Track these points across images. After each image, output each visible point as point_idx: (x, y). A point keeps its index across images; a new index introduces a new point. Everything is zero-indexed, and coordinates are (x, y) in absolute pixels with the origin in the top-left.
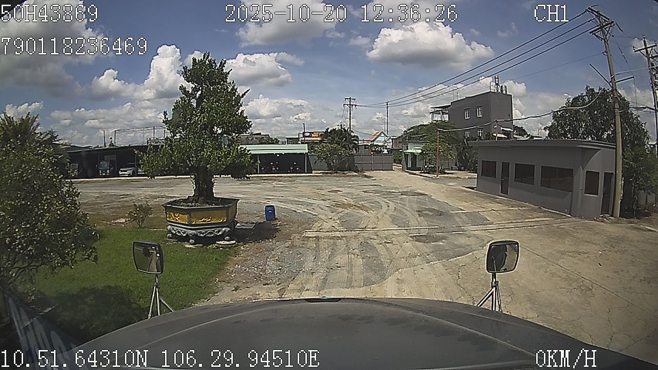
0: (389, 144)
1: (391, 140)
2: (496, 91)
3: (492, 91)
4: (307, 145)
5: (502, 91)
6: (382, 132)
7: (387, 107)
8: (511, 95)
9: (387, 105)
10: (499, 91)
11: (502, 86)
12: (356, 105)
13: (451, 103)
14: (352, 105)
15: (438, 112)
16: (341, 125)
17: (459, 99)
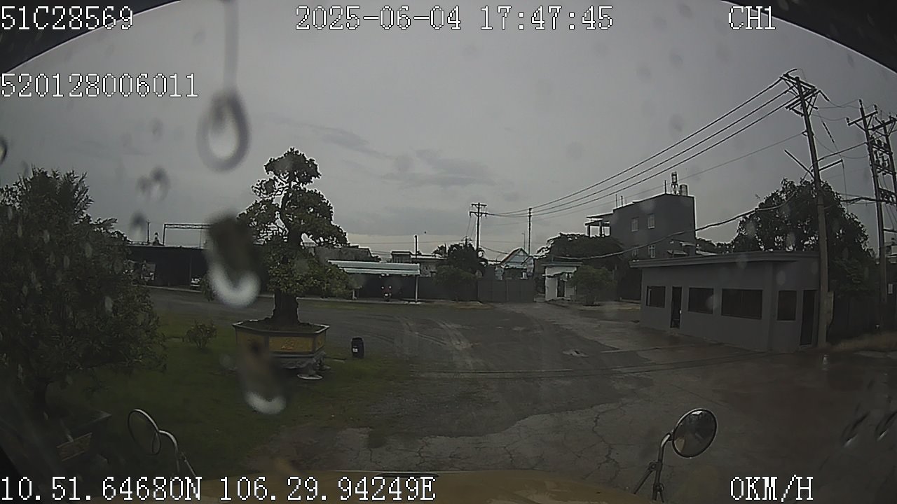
0: (529, 266)
1: (532, 261)
2: (673, 193)
3: (667, 193)
4: (418, 265)
5: (680, 192)
6: (521, 250)
7: (530, 216)
8: (693, 198)
9: (530, 213)
10: (678, 192)
11: (681, 186)
12: (486, 214)
13: (614, 210)
14: (482, 213)
15: (596, 223)
16: (466, 240)
17: (624, 205)
